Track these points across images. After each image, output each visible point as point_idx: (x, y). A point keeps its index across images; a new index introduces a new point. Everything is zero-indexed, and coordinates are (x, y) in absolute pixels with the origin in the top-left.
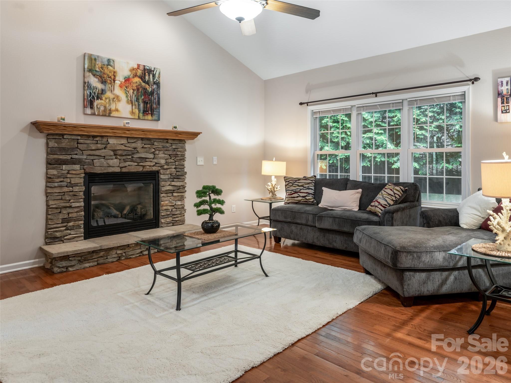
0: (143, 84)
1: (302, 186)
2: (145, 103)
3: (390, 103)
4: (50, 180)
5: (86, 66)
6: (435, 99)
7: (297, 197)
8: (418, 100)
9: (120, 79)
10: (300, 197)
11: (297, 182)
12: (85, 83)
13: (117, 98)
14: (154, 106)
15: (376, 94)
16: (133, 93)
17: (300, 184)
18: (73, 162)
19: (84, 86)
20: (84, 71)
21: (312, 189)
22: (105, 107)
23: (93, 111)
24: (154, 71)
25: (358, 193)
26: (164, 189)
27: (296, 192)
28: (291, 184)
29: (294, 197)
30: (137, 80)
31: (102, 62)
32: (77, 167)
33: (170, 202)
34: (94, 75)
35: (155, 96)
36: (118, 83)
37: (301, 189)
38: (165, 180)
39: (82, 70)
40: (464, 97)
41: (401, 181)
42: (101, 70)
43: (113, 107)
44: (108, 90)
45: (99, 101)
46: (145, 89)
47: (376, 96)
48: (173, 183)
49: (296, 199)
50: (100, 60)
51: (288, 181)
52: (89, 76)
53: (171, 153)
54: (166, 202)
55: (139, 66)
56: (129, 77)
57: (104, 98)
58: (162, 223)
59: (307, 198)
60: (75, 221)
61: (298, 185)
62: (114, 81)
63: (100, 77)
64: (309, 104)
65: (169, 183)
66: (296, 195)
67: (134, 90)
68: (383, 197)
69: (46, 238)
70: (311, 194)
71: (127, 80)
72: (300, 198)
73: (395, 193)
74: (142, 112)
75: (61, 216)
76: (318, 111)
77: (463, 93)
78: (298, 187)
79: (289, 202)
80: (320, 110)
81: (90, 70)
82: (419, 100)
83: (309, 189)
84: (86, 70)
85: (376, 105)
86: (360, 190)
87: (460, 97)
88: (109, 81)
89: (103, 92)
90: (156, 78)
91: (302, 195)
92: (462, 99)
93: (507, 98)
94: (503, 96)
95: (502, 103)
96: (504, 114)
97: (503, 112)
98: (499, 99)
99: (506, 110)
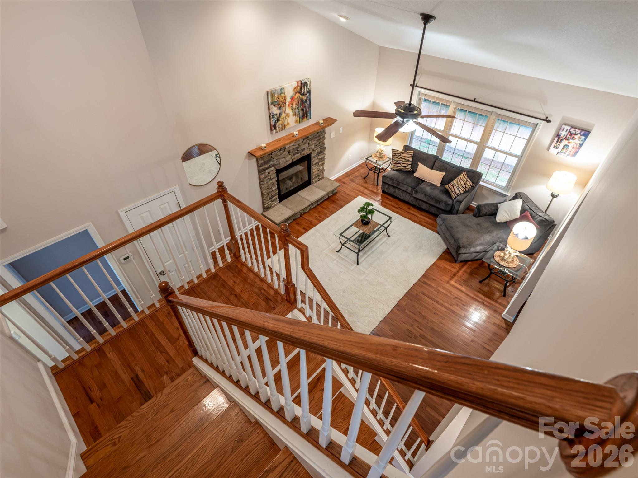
0: (301, 96)
1: (404, 159)
2: (303, 110)
4: (261, 181)
5: (270, 102)
7: (400, 166)
9: (288, 100)
10: (402, 166)
11: (401, 155)
12: (270, 114)
13: (288, 115)
14: (308, 110)
15: (472, 101)
16: (296, 107)
17: (403, 157)
18: (270, 167)
19: (270, 116)
20: (269, 105)
21: (410, 161)
22: (282, 125)
23: (276, 131)
24: (307, 83)
25: (442, 175)
26: (314, 163)
27: (399, 163)
28: (397, 157)
29: (398, 166)
30: (298, 95)
31: (278, 93)
32: (272, 168)
33: (318, 169)
34: (274, 106)
35: (308, 102)
36: (287, 103)
37: (403, 161)
38: (314, 157)
39: (267, 104)
40: (535, 126)
42: (278, 99)
43: (286, 123)
44: (283, 112)
45: (279, 122)
46: (302, 100)
48: (319, 157)
49: (399, 167)
50: (277, 92)
51: (395, 154)
52: (272, 108)
53: (317, 139)
54: (315, 170)
55: (298, 82)
56: (293, 96)
57: (281, 119)
58: (313, 182)
59: (407, 167)
60: (275, 196)
61: (402, 158)
62: (285, 104)
63: (278, 105)
64: (417, 87)
65: (316, 158)
66: (399, 165)
67: (296, 104)
68: (458, 186)
69: (263, 208)
70: (410, 164)
71: (292, 98)
72: (402, 168)
73: (466, 187)
74: (301, 118)
75: (269, 197)
76: (424, 93)
77: (536, 124)
78: (401, 160)
79: (394, 168)
80: (426, 93)
81: (272, 103)
83: (408, 161)
84: (270, 104)
86: (444, 173)
88: (282, 106)
89: (280, 114)
90: (309, 87)
91: (403, 165)
93: (561, 140)
94: (560, 138)
95: (557, 142)
96: (554, 149)
97: (554, 147)
98: (556, 139)
99: (557, 147)
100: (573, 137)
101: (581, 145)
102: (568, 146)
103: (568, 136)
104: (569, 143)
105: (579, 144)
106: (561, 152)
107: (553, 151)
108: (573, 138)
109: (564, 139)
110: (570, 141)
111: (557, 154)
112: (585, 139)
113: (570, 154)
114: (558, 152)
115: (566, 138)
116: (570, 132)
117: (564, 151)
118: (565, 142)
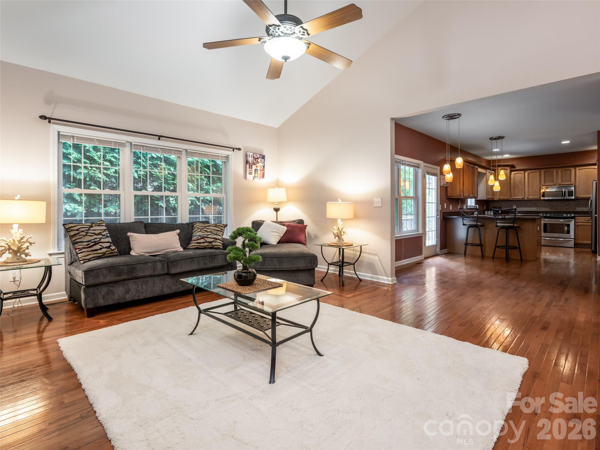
3: (172, 150)
6: (209, 156)
8: (196, 153)
15: (160, 137)
37: (101, 239)
41: (179, 222)
47: (159, 139)
64: (52, 121)
76: (70, 135)
77: (227, 156)
80: (74, 135)
82: (198, 153)
85: (157, 148)
86: (179, 231)
87: (225, 158)
92: (226, 160)
93: (251, 165)
94: (250, 164)
95: (249, 168)
96: (249, 175)
97: (249, 174)
98: (248, 165)
99: (251, 173)
100: (257, 161)
101: (264, 167)
102: (257, 170)
103: (254, 162)
104: (257, 167)
105: (263, 167)
106: (255, 177)
107: (250, 177)
108: (258, 163)
109: (253, 164)
110: (257, 165)
111: (253, 179)
112: (264, 161)
113: (261, 177)
114: (253, 177)
115: (254, 164)
116: (254, 157)
117: (256, 175)
118: (254, 167)
